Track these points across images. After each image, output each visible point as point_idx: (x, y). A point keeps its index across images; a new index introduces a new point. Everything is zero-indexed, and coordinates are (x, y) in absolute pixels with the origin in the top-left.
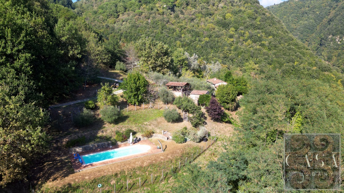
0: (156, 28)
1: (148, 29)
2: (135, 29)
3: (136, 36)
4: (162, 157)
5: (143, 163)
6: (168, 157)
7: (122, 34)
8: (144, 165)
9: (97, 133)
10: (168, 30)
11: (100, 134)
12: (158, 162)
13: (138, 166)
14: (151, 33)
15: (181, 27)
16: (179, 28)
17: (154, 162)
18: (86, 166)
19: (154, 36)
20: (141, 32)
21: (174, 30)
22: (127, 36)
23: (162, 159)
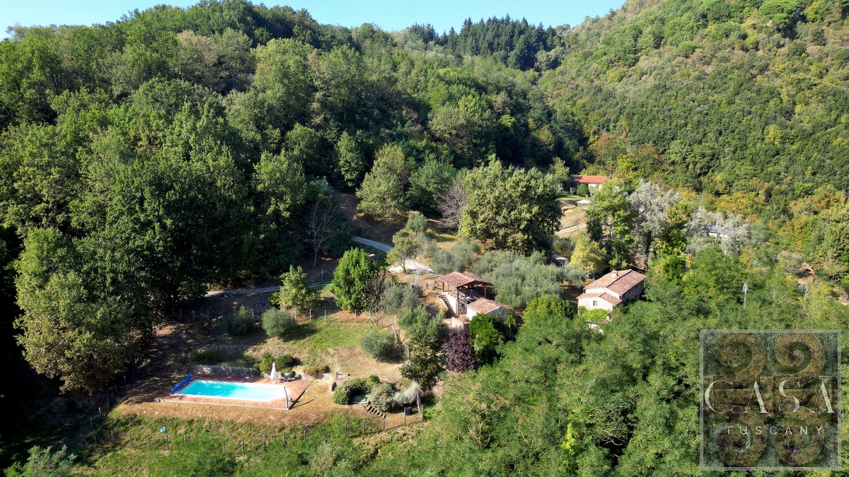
0: (718, 90)
1: (694, 94)
2: (658, 94)
3: (654, 113)
4: (272, 417)
5: (238, 416)
6: (282, 420)
7: (625, 108)
8: (238, 421)
9: (246, 350)
10: (754, 95)
11: (249, 353)
12: (261, 423)
13: (229, 419)
14: (699, 106)
15: (798, 83)
16: (790, 88)
17: (255, 420)
18: (174, 397)
19: (705, 112)
20: (672, 101)
21: (774, 93)
22: (634, 114)
23: (270, 420)
